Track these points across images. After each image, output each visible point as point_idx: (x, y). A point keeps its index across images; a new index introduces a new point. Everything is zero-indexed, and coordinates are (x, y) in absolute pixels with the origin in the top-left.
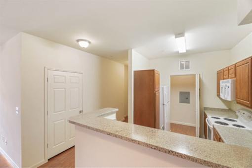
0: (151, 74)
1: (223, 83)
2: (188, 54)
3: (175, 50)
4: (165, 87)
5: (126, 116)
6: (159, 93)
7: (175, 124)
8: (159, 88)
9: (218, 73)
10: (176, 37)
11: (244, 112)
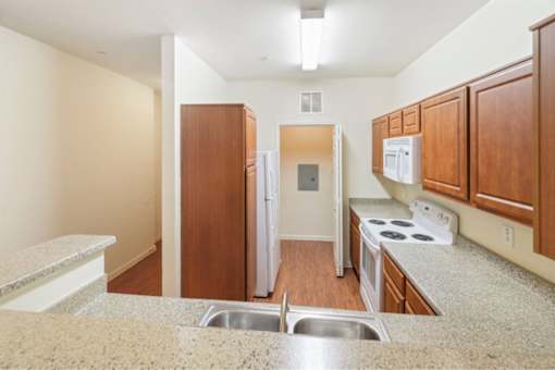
0: (235, 115)
1: (389, 146)
2: (321, 75)
3: (296, 61)
4: (269, 153)
5: (158, 239)
6: (255, 170)
7: (290, 241)
8: (255, 156)
9: (374, 125)
10: (303, 17)
11: (427, 205)
